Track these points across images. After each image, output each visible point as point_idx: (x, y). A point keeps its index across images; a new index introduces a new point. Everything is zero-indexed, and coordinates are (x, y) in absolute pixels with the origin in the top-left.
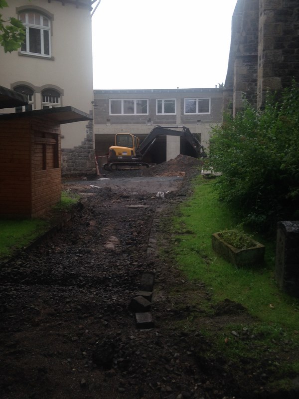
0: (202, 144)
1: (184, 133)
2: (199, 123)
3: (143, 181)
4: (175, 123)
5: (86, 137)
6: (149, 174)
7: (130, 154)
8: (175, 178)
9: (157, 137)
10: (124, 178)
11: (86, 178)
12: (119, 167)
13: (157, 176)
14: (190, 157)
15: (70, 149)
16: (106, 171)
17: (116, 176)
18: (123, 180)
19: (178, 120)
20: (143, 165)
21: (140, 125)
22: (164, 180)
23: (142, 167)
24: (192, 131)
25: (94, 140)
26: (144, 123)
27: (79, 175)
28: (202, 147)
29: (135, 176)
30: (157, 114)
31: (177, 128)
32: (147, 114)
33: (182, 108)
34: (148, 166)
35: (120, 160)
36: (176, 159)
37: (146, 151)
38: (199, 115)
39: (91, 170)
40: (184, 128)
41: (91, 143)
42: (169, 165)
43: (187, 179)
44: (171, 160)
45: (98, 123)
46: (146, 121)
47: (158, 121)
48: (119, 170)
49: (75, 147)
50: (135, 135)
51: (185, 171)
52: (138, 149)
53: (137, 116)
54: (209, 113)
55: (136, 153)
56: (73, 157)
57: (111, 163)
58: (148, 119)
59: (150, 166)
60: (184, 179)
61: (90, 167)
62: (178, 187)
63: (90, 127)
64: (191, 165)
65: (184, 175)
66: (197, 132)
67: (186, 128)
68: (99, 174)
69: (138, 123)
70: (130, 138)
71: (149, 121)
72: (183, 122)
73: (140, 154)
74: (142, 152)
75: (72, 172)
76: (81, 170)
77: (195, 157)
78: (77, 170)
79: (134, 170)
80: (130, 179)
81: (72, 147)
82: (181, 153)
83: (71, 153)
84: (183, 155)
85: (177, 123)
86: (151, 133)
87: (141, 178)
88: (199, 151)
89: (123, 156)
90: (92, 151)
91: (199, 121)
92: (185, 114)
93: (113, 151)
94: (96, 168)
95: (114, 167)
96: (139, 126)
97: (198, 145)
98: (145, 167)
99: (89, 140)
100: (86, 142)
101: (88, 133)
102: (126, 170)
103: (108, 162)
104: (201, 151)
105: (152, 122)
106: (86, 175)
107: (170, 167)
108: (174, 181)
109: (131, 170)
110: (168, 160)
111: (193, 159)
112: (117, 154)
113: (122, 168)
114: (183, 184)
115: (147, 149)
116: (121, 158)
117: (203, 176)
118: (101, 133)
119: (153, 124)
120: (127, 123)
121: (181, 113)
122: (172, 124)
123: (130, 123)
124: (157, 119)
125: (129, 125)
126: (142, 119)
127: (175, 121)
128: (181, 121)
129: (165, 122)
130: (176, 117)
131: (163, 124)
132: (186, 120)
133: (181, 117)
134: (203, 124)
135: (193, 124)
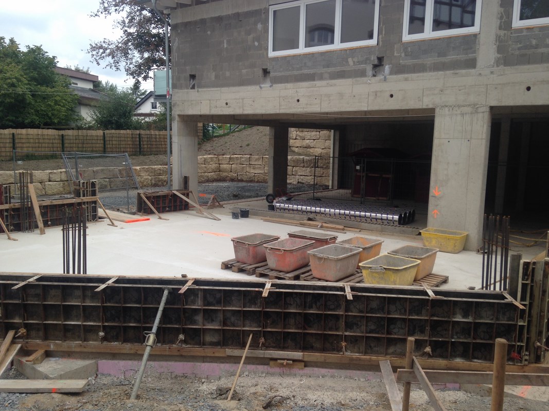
4: (472, 64)
19: (487, 52)
21: (350, 81)
26: (363, 74)
30: (407, 37)
32: (373, 42)
33: (506, 3)
46: (369, 68)
47: (409, 62)
53: (341, 50)
58: (374, 58)
69: (341, 75)
71: (379, 65)
72: (506, 59)
85: (480, 63)
96: (343, 85)
105: (387, 68)
119: (391, 73)
120: (311, 78)
121: (499, 23)
122: (458, 71)
123: (321, 78)
124: (403, 55)
125: (318, 83)
126: (356, 61)
127: (471, 56)
128: (499, 56)
129: (434, 63)
130: (479, 41)
131: (425, 74)
132: (519, 49)
133: (499, 39)
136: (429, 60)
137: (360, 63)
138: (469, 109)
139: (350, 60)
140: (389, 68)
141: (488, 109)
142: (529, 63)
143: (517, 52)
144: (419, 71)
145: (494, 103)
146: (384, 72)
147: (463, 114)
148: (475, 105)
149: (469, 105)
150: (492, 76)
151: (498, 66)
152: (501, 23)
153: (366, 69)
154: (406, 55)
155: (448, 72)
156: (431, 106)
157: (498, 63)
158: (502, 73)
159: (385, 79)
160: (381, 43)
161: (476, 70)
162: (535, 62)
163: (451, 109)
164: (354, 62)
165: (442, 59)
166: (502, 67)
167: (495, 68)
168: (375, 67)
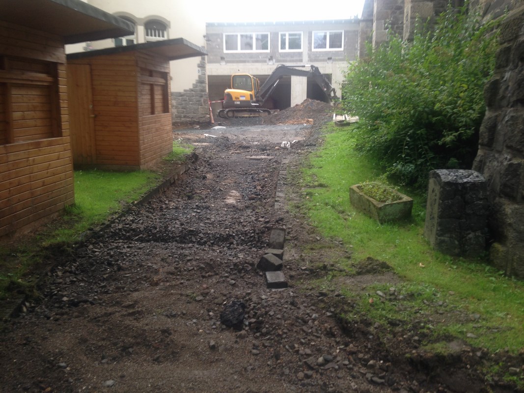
0: (333, 86)
1: (313, 73)
2: (330, 62)
3: (265, 130)
4: (301, 61)
5: (197, 78)
6: (271, 122)
7: (249, 99)
8: (301, 126)
9: (281, 78)
10: (242, 127)
11: (198, 126)
12: (236, 114)
13: (280, 124)
14: (319, 101)
15: (180, 93)
16: (222, 119)
17: (233, 124)
18: (241, 128)
19: (305, 58)
20: (264, 111)
21: (260, 64)
22: (289, 128)
23: (264, 115)
24: (322, 71)
25: (207, 82)
26: (265, 62)
27: (190, 124)
28: (334, 90)
29: (254, 124)
30: (280, 51)
31: (304, 66)
32: (268, 51)
33: (310, 43)
34: (269, 113)
35: (237, 106)
36: (302, 104)
37: (267, 95)
38: (330, 52)
39: (204, 117)
40: (312, 67)
41: (204, 85)
42: (295, 111)
43: (316, 127)
44: (297, 105)
45: (210, 62)
46: (267, 60)
47: (281, 59)
48: (237, 117)
49: (185, 91)
50: (254, 76)
51: (313, 118)
52: (257, 93)
53: (256, 53)
54: (342, 49)
55: (256, 97)
56: (183, 102)
57: (227, 110)
58: (269, 57)
59: (272, 112)
60: (312, 127)
61: (203, 114)
62: (305, 137)
63: (202, 66)
64: (320, 111)
65: (312, 123)
66: (328, 71)
67: (314, 67)
68: (213, 122)
69: (257, 62)
70: (249, 80)
71: (271, 59)
72: (311, 60)
73: (260, 98)
74: (263, 96)
75: (183, 119)
76: (192, 118)
77: (324, 102)
78: (188, 117)
79: (254, 117)
80: (249, 128)
81: (182, 91)
82: (308, 96)
83: (181, 98)
84: (311, 99)
85: (304, 60)
86: (274, 73)
87: (263, 126)
88: (330, 95)
89: (241, 101)
90: (205, 95)
91: (330, 59)
92: (313, 50)
93: (229, 95)
94: (210, 115)
95: (230, 114)
96: (258, 65)
97: (328, 87)
98: (267, 113)
99: (201, 81)
100: (199, 84)
101: (200, 74)
102: (244, 117)
103: (223, 107)
104: (332, 94)
105: (274, 60)
106: (198, 123)
107: (295, 113)
108: (300, 129)
109: (249, 117)
110: (293, 105)
111: (323, 104)
112: (234, 99)
113: (240, 116)
114: (311, 132)
115: (269, 93)
116: (239, 103)
117: (335, 123)
118: (214, 73)
119: (276, 62)
120: (244, 62)
121: (308, 49)
122: (297, 63)
123: (248, 62)
124: (279, 56)
125: (247, 64)
126: (262, 57)
127: (301, 58)
128: (309, 59)
129: (290, 60)
130: (303, 54)
131: (287, 63)
132: (314, 57)
133: (308, 54)
134: (334, 62)
135: (323, 63)
136: (288, 59)
137: (264, 58)
139: (260, 57)
142: (317, 62)
146: (273, 62)
155: (294, 63)
157: (308, 61)
160: (271, 52)
161: (303, 63)
165: (292, 59)
167: (308, 63)
168: (269, 59)
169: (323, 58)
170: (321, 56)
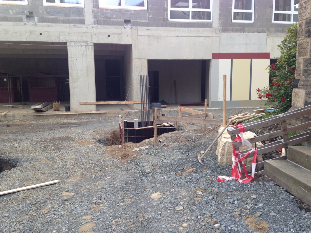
2: (129, 26)
4: (82, 22)
19: (89, 17)
21: (11, 23)
26: (20, 20)
30: (46, 4)
32: (25, 3)
38: (127, 11)
46: (24, 17)
47: (49, 17)
54: (145, 8)
58: (27, 12)
66: (125, 41)
69: (5, 19)
71: (30, 16)
72: (98, 22)
85: (86, 22)
91: (127, 22)
96: (8, 26)
119: (39, 22)
121: (93, 4)
122: (76, 25)
124: (45, 12)
126: (15, 12)
127: (82, 18)
128: (95, 20)
129: (63, 19)
130: (84, 11)
131: (59, 24)
132: (103, 18)
133: (93, 12)
134: (134, 27)
135: (117, 26)
136: (61, 17)
137: (17, 13)
138: (84, 44)
139: (10, 11)
140: (37, 18)
141: (93, 45)
142: (108, 25)
143: (102, 19)
144: (55, 22)
145: (96, 42)
146: (34, 20)
147: (81, 46)
148: (87, 42)
149: (84, 42)
150: (93, 29)
151: (95, 24)
152: (94, 4)
153: (22, 18)
154: (46, 13)
155: (71, 25)
156: (64, 41)
157: (95, 23)
158: (97, 28)
159: (36, 25)
160: (30, 4)
161: (85, 25)
162: (110, 25)
163: (75, 43)
164: (13, 13)
165: (68, 18)
166: (96, 25)
167: (93, 26)
168: (28, 17)
169: (117, 20)
170: (114, 16)
